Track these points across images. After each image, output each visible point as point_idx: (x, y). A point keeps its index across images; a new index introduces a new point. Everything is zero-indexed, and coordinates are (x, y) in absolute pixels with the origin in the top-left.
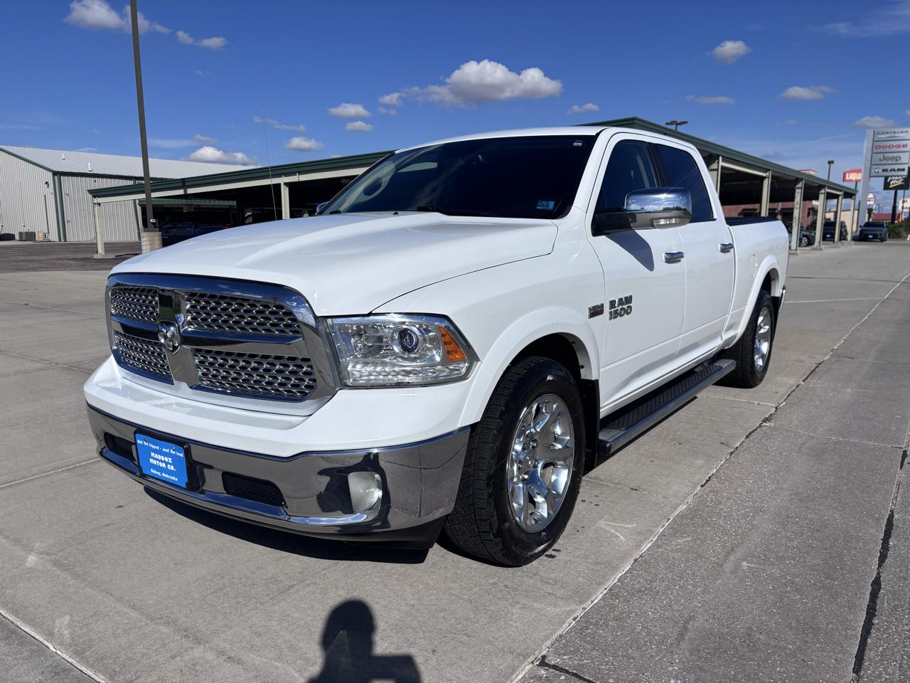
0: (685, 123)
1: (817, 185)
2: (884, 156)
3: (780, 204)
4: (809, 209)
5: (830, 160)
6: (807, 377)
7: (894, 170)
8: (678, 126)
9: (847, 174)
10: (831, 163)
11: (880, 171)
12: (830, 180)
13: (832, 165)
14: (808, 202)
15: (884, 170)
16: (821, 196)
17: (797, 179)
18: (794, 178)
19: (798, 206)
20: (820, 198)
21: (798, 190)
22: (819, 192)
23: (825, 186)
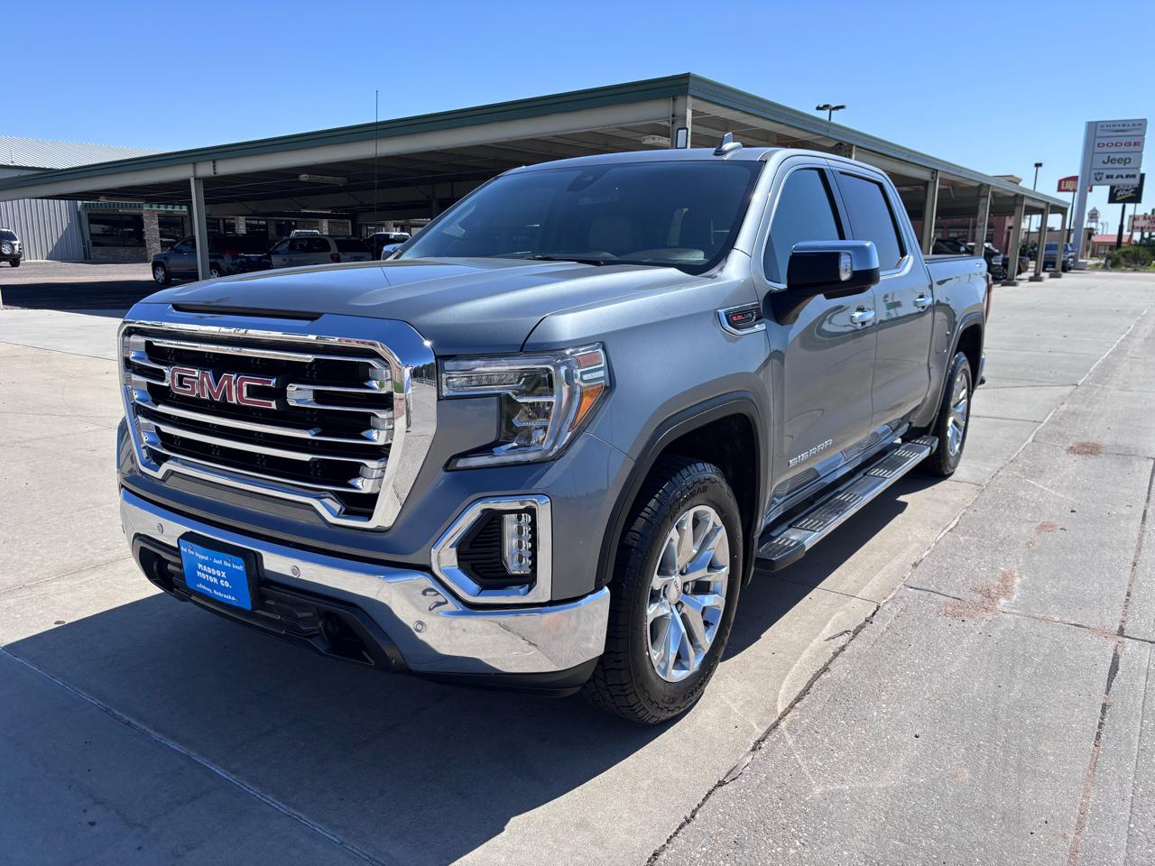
0: (842, 107)
1: (1012, 195)
2: (1109, 157)
4: (1010, 228)
5: (1038, 162)
7: (1122, 177)
8: (833, 112)
9: (1064, 182)
10: (1038, 165)
11: (1104, 176)
12: (1036, 188)
13: (1039, 168)
15: (1108, 177)
16: (1017, 210)
17: (982, 185)
18: (977, 184)
19: (981, 224)
20: (1016, 213)
21: (982, 201)
22: (1015, 205)
23: (1023, 196)
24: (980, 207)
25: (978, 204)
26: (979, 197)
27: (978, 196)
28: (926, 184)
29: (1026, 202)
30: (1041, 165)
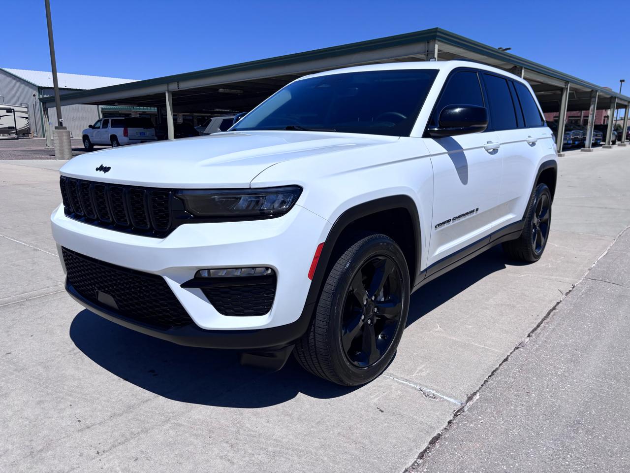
1: (609, 96)
3: (583, 112)
4: (605, 117)
5: (622, 79)
10: (622, 81)
12: (621, 93)
13: (623, 83)
14: (604, 110)
16: (612, 105)
18: (590, 90)
20: (612, 107)
21: (593, 100)
22: (611, 102)
23: (615, 98)
24: (592, 103)
25: (591, 101)
27: (590, 97)
28: (562, 90)
29: (617, 101)
30: (623, 81)
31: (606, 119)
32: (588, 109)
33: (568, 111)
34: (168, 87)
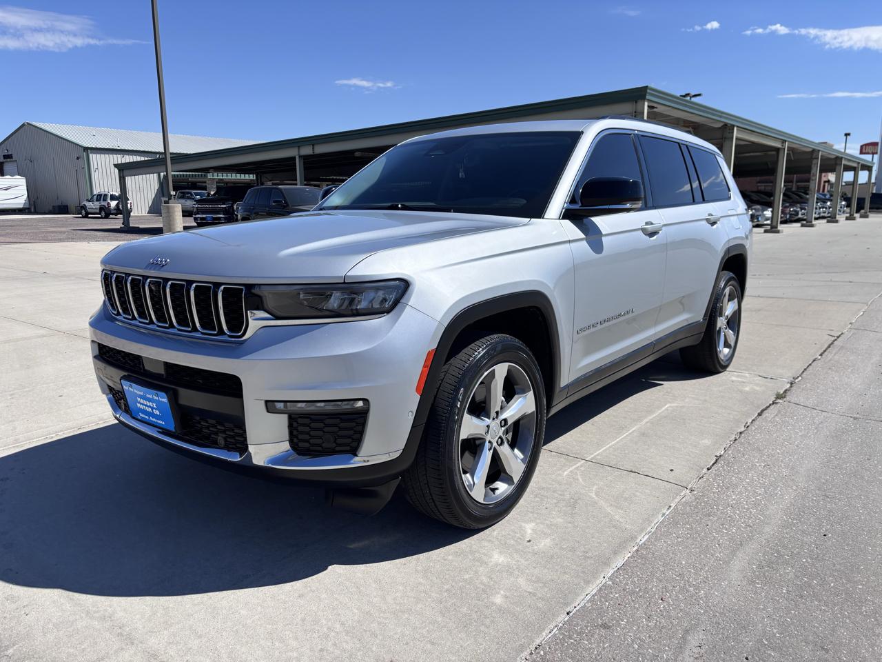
0: (699, 95)
1: (834, 157)
3: (795, 176)
4: (825, 182)
5: (847, 132)
6: (825, 351)
9: (864, 147)
10: (847, 135)
13: (848, 137)
14: (823, 174)
16: (838, 167)
17: (814, 150)
18: (811, 150)
19: (814, 178)
20: (837, 170)
21: (814, 161)
22: (836, 164)
23: (842, 158)
24: (813, 166)
25: (812, 163)
26: (812, 159)
28: (777, 150)
29: (844, 162)
30: (849, 134)
31: (827, 184)
32: (809, 172)
33: (785, 174)
34: (299, 151)
